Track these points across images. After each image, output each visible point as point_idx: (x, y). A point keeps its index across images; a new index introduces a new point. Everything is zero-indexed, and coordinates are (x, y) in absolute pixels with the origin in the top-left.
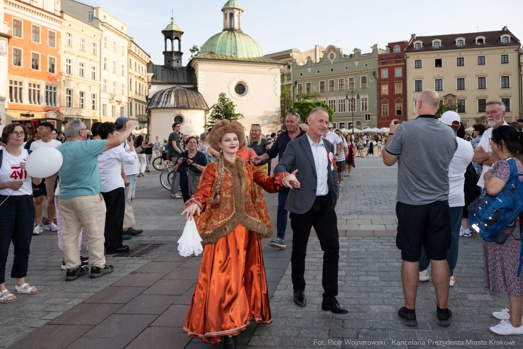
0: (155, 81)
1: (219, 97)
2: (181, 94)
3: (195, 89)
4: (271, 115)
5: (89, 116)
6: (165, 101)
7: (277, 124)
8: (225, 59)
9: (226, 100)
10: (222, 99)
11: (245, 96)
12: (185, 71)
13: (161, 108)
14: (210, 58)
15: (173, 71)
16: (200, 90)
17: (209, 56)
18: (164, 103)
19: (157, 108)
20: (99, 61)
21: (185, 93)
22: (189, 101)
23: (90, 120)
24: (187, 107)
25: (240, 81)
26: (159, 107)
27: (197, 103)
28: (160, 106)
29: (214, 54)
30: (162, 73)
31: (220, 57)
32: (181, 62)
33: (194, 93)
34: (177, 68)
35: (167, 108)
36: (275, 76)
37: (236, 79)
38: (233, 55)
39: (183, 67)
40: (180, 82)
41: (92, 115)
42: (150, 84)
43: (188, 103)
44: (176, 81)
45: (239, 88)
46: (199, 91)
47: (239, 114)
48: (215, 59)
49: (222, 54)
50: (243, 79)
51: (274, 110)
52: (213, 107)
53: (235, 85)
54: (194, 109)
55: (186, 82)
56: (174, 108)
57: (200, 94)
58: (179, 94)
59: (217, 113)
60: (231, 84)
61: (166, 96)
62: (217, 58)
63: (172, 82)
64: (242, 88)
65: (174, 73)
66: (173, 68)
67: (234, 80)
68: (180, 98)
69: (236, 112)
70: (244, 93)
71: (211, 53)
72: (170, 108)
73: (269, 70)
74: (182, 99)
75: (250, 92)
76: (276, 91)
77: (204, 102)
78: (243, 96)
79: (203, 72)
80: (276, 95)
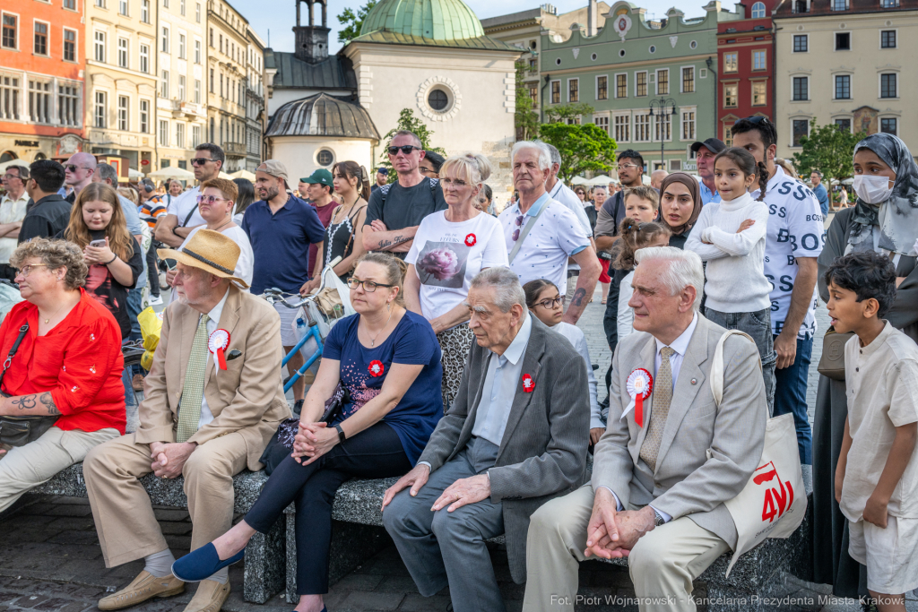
0: (280, 84)
1: (399, 117)
2: (330, 109)
3: (354, 99)
5: (135, 145)
6: (300, 122)
7: (507, 167)
8: (411, 42)
9: (413, 122)
10: (406, 120)
11: (447, 114)
12: (335, 65)
13: (294, 135)
14: (382, 40)
15: (313, 64)
16: (363, 101)
17: (380, 38)
18: (299, 126)
19: (285, 135)
20: (155, 35)
21: (336, 107)
22: (344, 122)
23: (137, 152)
24: (340, 132)
25: (438, 85)
26: (289, 133)
27: (359, 127)
28: (291, 131)
29: (389, 32)
30: (292, 68)
31: (402, 39)
32: (327, 47)
33: (352, 106)
34: (320, 59)
35: (305, 135)
36: (505, 74)
37: (430, 80)
38: (425, 35)
39: (330, 56)
40: (327, 85)
41: (141, 144)
42: (271, 90)
43: (342, 127)
44: (318, 84)
45: (435, 98)
46: (362, 104)
48: (393, 43)
49: (405, 32)
50: (444, 81)
51: (502, 139)
52: (390, 134)
53: (427, 92)
54: (353, 137)
55: (337, 85)
56: (317, 135)
57: (364, 109)
58: (327, 110)
60: (421, 90)
61: (303, 112)
62: (396, 41)
63: (311, 85)
64: (441, 97)
65: (313, 69)
66: (311, 58)
67: (427, 83)
68: (328, 117)
70: (446, 108)
71: (384, 30)
72: (309, 135)
74: (332, 118)
75: (457, 106)
76: (507, 104)
77: (371, 125)
78: (444, 112)
79: (369, 67)
80: (507, 111)
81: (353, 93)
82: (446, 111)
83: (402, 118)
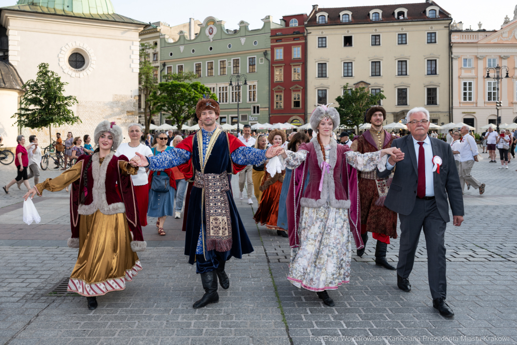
1: (38, 70)
3: (4, 58)
4: (124, 101)
7: (132, 115)
8: (53, 12)
9: (50, 74)
10: (43, 73)
11: (84, 72)
14: (29, 10)
16: (11, 59)
17: (27, 8)
25: (77, 49)
27: (5, 80)
29: (36, 5)
31: (46, 10)
33: (1, 64)
36: (131, 42)
37: (70, 44)
38: (66, 9)
45: (75, 59)
46: (10, 61)
47: (70, 97)
48: (37, 13)
49: (49, 6)
50: (81, 45)
51: (129, 94)
52: (29, 84)
53: (68, 54)
57: (12, 66)
59: (34, 95)
60: (62, 52)
62: (40, 11)
64: (79, 59)
67: (67, 47)
69: (65, 94)
70: (83, 67)
71: (33, 4)
73: (122, 34)
75: (92, 65)
76: (133, 66)
77: (19, 79)
78: (81, 71)
79: (16, 32)
80: (133, 71)
81: (4, 53)
82: (83, 70)
83: (40, 72)
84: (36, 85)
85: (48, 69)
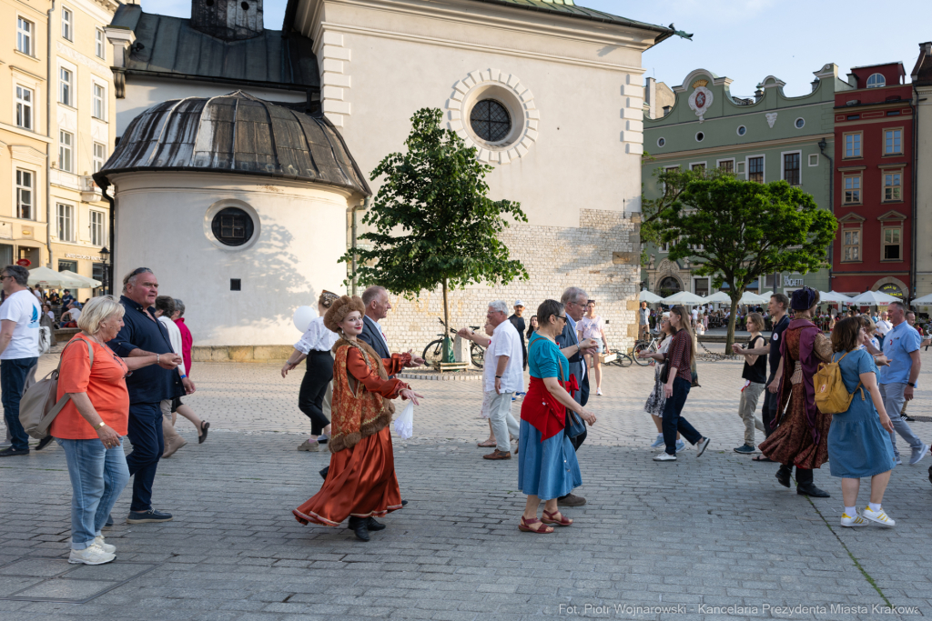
0: (142, 66)
2: (244, 113)
3: (313, 108)
4: (606, 227)
5: (9, 236)
6: (171, 139)
7: (627, 262)
11: (510, 148)
12: (275, 46)
13: (153, 168)
15: (228, 40)
16: (329, 108)
18: (167, 148)
19: (134, 170)
20: (45, 77)
21: (262, 111)
22: (281, 145)
23: (11, 246)
24: (269, 166)
25: (494, 88)
26: (141, 163)
27: (317, 160)
28: (146, 161)
30: (179, 43)
32: (260, 11)
33: (306, 120)
34: (243, 32)
35: (180, 169)
36: (624, 76)
37: (476, 75)
39: (265, 32)
40: (250, 77)
41: (18, 234)
42: (121, 78)
43: (275, 155)
44: (231, 73)
45: (485, 117)
46: (326, 114)
47: (504, 205)
50: (504, 79)
51: (619, 208)
53: (470, 102)
54: (300, 180)
55: (274, 78)
56: (210, 170)
57: (332, 126)
58: (238, 114)
59: (401, 199)
60: (457, 95)
61: (179, 117)
63: (217, 73)
64: (497, 116)
65: (226, 50)
66: (224, 27)
67: (469, 81)
68: (240, 132)
70: (508, 137)
72: (189, 169)
73: (602, 53)
74: (251, 134)
75: (530, 133)
76: (628, 136)
77: (348, 162)
78: (503, 145)
79: (342, 36)
80: (627, 151)
81: (309, 97)
82: (509, 143)
83: (416, 135)
84: (407, 169)
85: (442, 125)
